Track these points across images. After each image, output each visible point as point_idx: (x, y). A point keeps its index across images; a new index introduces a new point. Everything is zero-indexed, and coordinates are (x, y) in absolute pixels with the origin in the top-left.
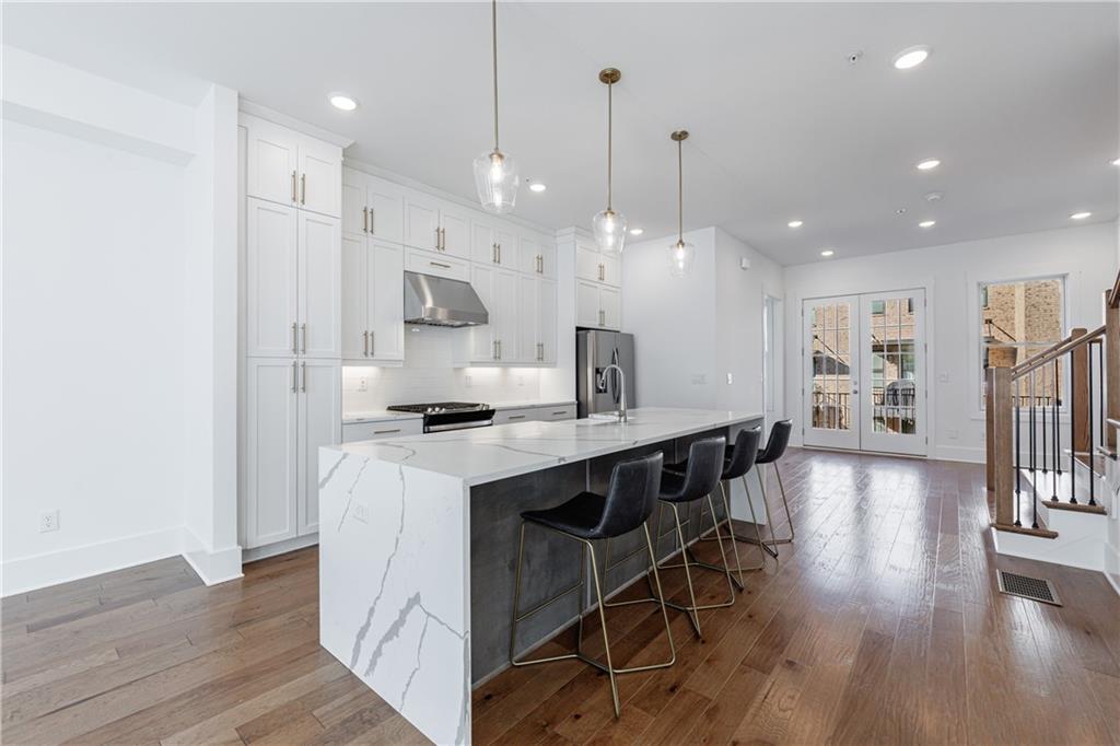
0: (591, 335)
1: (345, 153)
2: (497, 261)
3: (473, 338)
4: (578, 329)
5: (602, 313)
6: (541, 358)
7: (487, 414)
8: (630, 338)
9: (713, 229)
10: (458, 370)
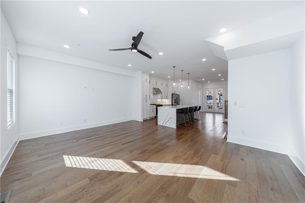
0: (174, 95)
1: (150, 75)
2: (162, 85)
3: (159, 96)
4: (172, 94)
5: (175, 92)
6: (167, 98)
7: (162, 106)
8: (179, 95)
9: (191, 80)
10: (157, 100)
